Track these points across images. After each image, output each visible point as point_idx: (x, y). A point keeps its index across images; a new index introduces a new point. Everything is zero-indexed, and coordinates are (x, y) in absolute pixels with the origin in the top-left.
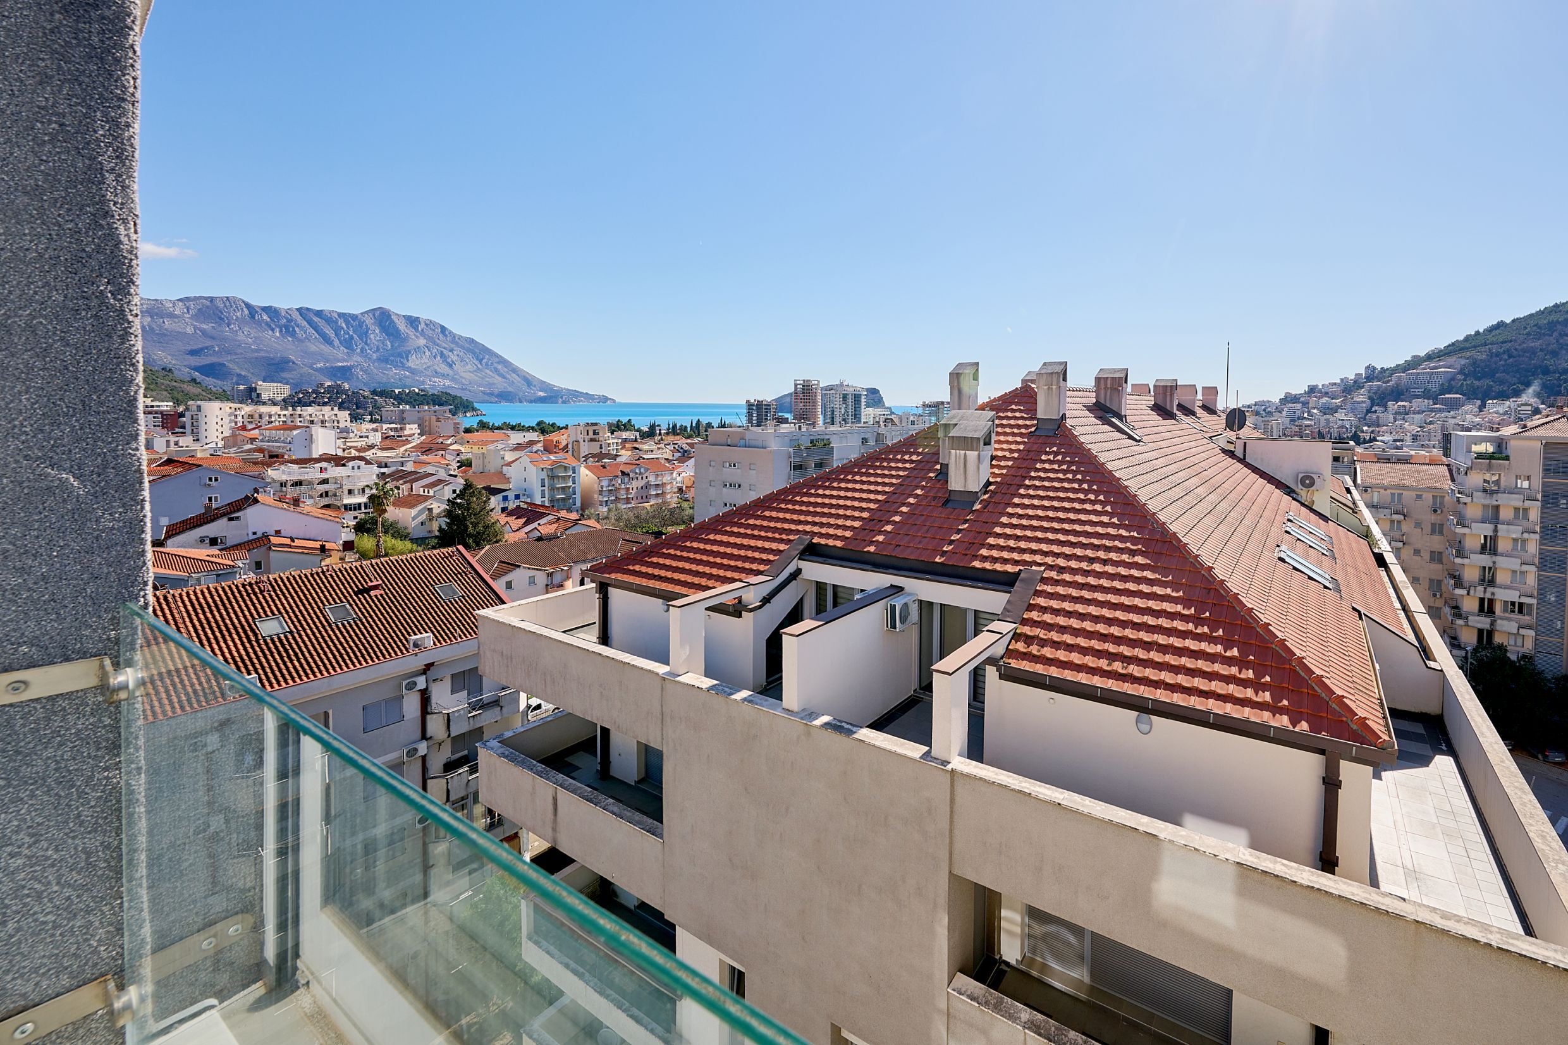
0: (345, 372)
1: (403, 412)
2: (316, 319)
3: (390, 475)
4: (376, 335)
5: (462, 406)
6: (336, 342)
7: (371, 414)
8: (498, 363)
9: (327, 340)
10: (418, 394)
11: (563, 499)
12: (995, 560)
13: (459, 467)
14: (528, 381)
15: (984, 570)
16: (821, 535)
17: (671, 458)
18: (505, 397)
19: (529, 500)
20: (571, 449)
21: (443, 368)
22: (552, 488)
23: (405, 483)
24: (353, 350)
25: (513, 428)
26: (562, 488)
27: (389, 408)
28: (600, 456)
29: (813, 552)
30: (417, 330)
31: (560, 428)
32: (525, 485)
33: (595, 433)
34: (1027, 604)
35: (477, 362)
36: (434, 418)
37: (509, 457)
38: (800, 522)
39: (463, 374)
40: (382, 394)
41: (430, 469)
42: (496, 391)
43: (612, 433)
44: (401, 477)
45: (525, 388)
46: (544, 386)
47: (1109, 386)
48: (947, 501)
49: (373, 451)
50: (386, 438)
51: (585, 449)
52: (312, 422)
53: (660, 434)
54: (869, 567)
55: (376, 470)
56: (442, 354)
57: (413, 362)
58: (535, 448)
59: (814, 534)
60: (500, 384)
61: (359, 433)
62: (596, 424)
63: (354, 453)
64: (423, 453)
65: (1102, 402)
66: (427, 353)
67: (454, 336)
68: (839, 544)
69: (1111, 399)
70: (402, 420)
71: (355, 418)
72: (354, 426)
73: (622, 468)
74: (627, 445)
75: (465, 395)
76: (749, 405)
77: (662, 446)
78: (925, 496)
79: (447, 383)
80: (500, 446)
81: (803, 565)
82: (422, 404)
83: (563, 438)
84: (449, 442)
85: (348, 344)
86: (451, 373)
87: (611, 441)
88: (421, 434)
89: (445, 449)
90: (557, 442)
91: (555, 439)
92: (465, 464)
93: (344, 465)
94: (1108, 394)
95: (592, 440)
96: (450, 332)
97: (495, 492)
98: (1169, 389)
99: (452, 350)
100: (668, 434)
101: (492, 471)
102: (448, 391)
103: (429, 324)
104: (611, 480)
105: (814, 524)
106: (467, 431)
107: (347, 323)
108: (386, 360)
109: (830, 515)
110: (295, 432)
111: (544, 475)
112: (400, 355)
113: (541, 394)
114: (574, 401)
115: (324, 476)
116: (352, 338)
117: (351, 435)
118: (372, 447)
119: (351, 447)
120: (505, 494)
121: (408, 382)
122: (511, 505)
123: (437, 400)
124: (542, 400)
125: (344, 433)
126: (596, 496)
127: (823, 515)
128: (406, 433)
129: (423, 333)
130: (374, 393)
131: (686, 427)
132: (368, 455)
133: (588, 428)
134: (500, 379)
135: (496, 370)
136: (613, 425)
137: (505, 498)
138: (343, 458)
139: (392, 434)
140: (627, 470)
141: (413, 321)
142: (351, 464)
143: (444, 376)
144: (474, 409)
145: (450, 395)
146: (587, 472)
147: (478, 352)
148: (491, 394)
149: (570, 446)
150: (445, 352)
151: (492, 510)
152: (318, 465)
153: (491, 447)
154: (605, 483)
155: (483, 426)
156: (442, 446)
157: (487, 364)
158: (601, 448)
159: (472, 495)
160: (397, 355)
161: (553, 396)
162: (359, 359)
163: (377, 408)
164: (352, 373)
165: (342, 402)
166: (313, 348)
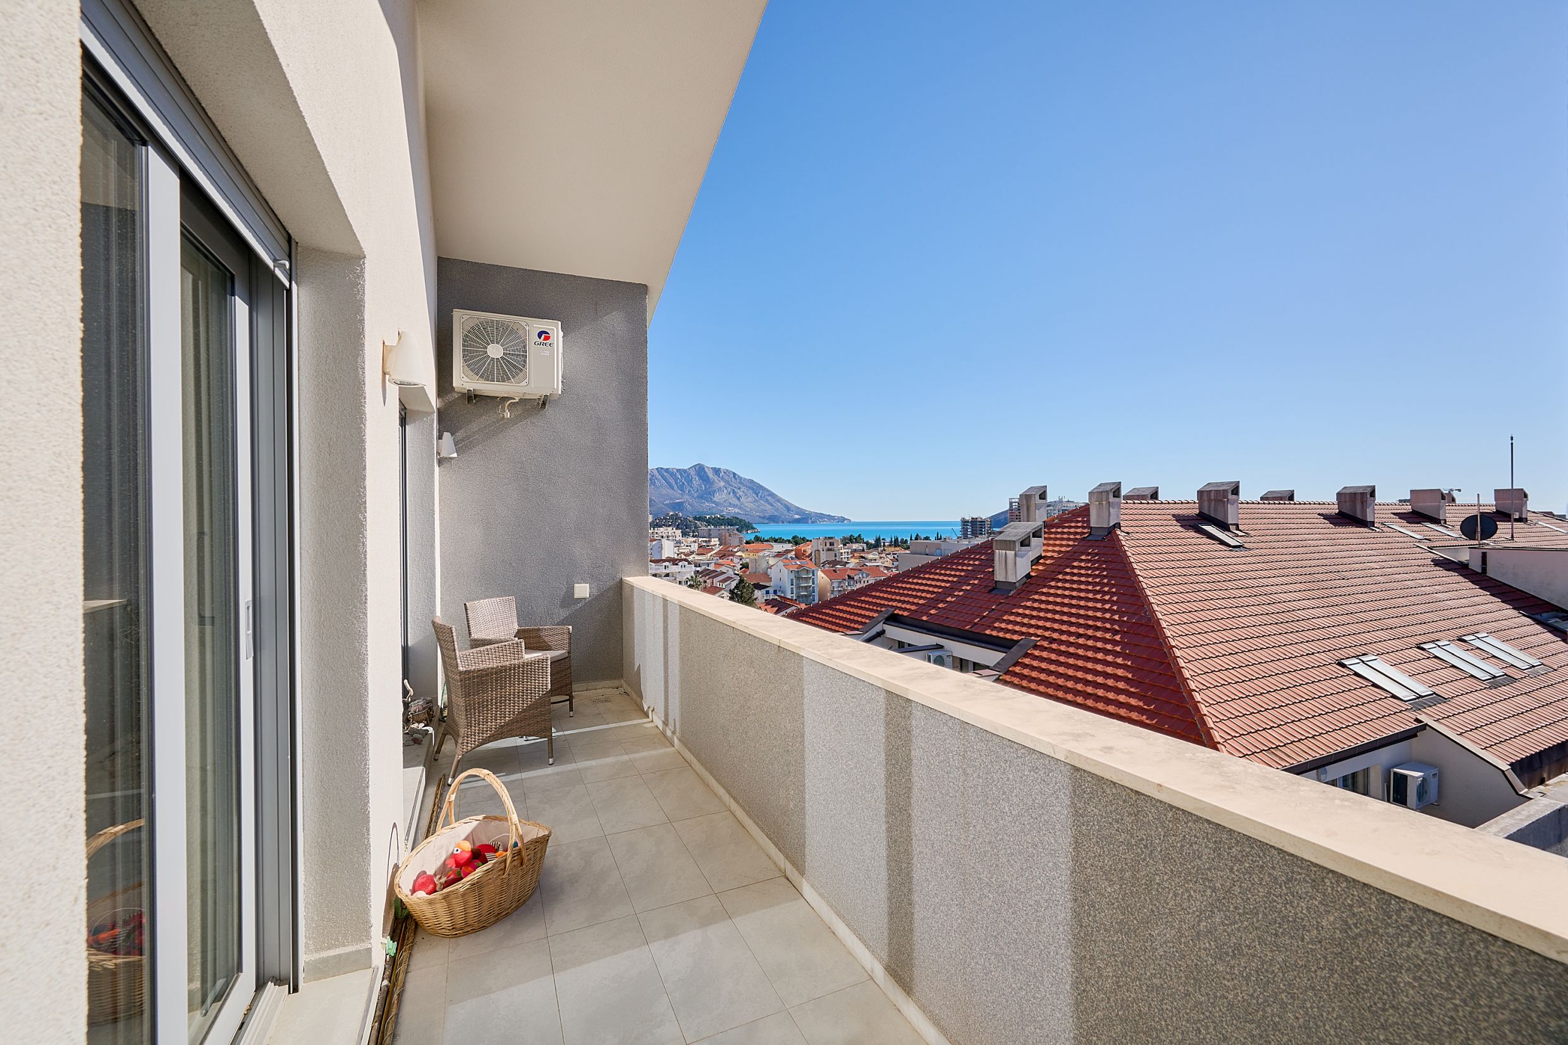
0: (679, 506)
1: (710, 530)
2: (666, 474)
3: (702, 572)
4: (696, 481)
5: (744, 526)
6: (676, 488)
7: (693, 532)
8: (768, 495)
9: (672, 487)
10: (719, 519)
11: (805, 596)
12: (1007, 631)
13: (741, 569)
14: (788, 507)
15: (998, 637)
16: (901, 609)
17: (891, 566)
18: (773, 519)
19: (783, 595)
20: (814, 557)
21: (734, 501)
22: (798, 587)
23: (709, 578)
24: (684, 492)
25: (776, 541)
26: (805, 587)
27: (702, 528)
28: (834, 563)
29: (894, 619)
30: (719, 477)
31: (808, 541)
32: (780, 584)
33: (831, 544)
34: (1015, 661)
35: (755, 496)
36: (727, 534)
37: (772, 561)
38: (892, 600)
39: (746, 504)
40: (699, 519)
41: (723, 569)
42: (767, 515)
43: (845, 545)
44: (708, 574)
45: (786, 512)
46: (799, 511)
47: (1213, 498)
48: (994, 589)
49: (693, 556)
50: (700, 547)
51: (824, 557)
52: (662, 537)
53: (884, 545)
54: (924, 631)
55: (694, 569)
56: (734, 491)
57: (717, 497)
58: (789, 555)
59: (897, 607)
60: (769, 510)
61: (686, 544)
62: (832, 538)
63: (683, 557)
64: (720, 558)
65: (1206, 512)
66: (725, 491)
67: (741, 478)
68: (906, 614)
69: (1215, 510)
70: (710, 536)
71: (684, 534)
72: (683, 539)
73: (849, 572)
74: (856, 555)
75: (747, 519)
76: (964, 522)
77: (883, 555)
78: (979, 585)
79: (737, 510)
80: (767, 553)
81: (886, 627)
82: (722, 525)
83: (809, 549)
84: (736, 550)
85: (682, 488)
86: (739, 503)
87: (844, 551)
88: (720, 545)
89: (733, 555)
90: (805, 551)
91: (803, 549)
92: (745, 566)
93: (677, 564)
94: (1213, 505)
95: (829, 550)
96: (739, 476)
97: (759, 587)
98: (1359, 497)
99: (739, 489)
100: (890, 546)
101: (761, 572)
102: (737, 516)
103: (727, 472)
104: (840, 582)
105: (900, 601)
106: (747, 543)
107: (681, 475)
108: (701, 497)
109: (911, 596)
110: (654, 543)
111: (792, 576)
112: (710, 494)
113: (797, 516)
114: (820, 522)
115: (667, 571)
116: (683, 484)
117: (682, 545)
118: (692, 553)
119: (682, 553)
120: (767, 589)
121: (714, 511)
122: (771, 596)
123: (730, 522)
124: (797, 521)
125: (678, 544)
126: (829, 594)
127: (907, 595)
128: (712, 544)
129: (722, 478)
130: (695, 518)
131: (906, 540)
132: (690, 558)
133: (826, 541)
134: (770, 507)
135: (767, 500)
136: (847, 539)
137: (767, 592)
138: (677, 559)
139: (704, 544)
140: (852, 575)
141: (717, 471)
142: (680, 564)
143: (735, 506)
144: (753, 528)
145: (738, 518)
146: (823, 575)
147: (755, 488)
148: (764, 518)
149: (813, 554)
150: (735, 490)
151: (755, 599)
152: (664, 564)
153: (761, 554)
154: (835, 585)
155: (757, 539)
156: (732, 553)
157: (761, 497)
158: (836, 556)
159: (744, 587)
160: (708, 493)
161: (805, 518)
162: (688, 497)
163: (696, 527)
164: (683, 507)
165: (678, 525)
166: (664, 492)
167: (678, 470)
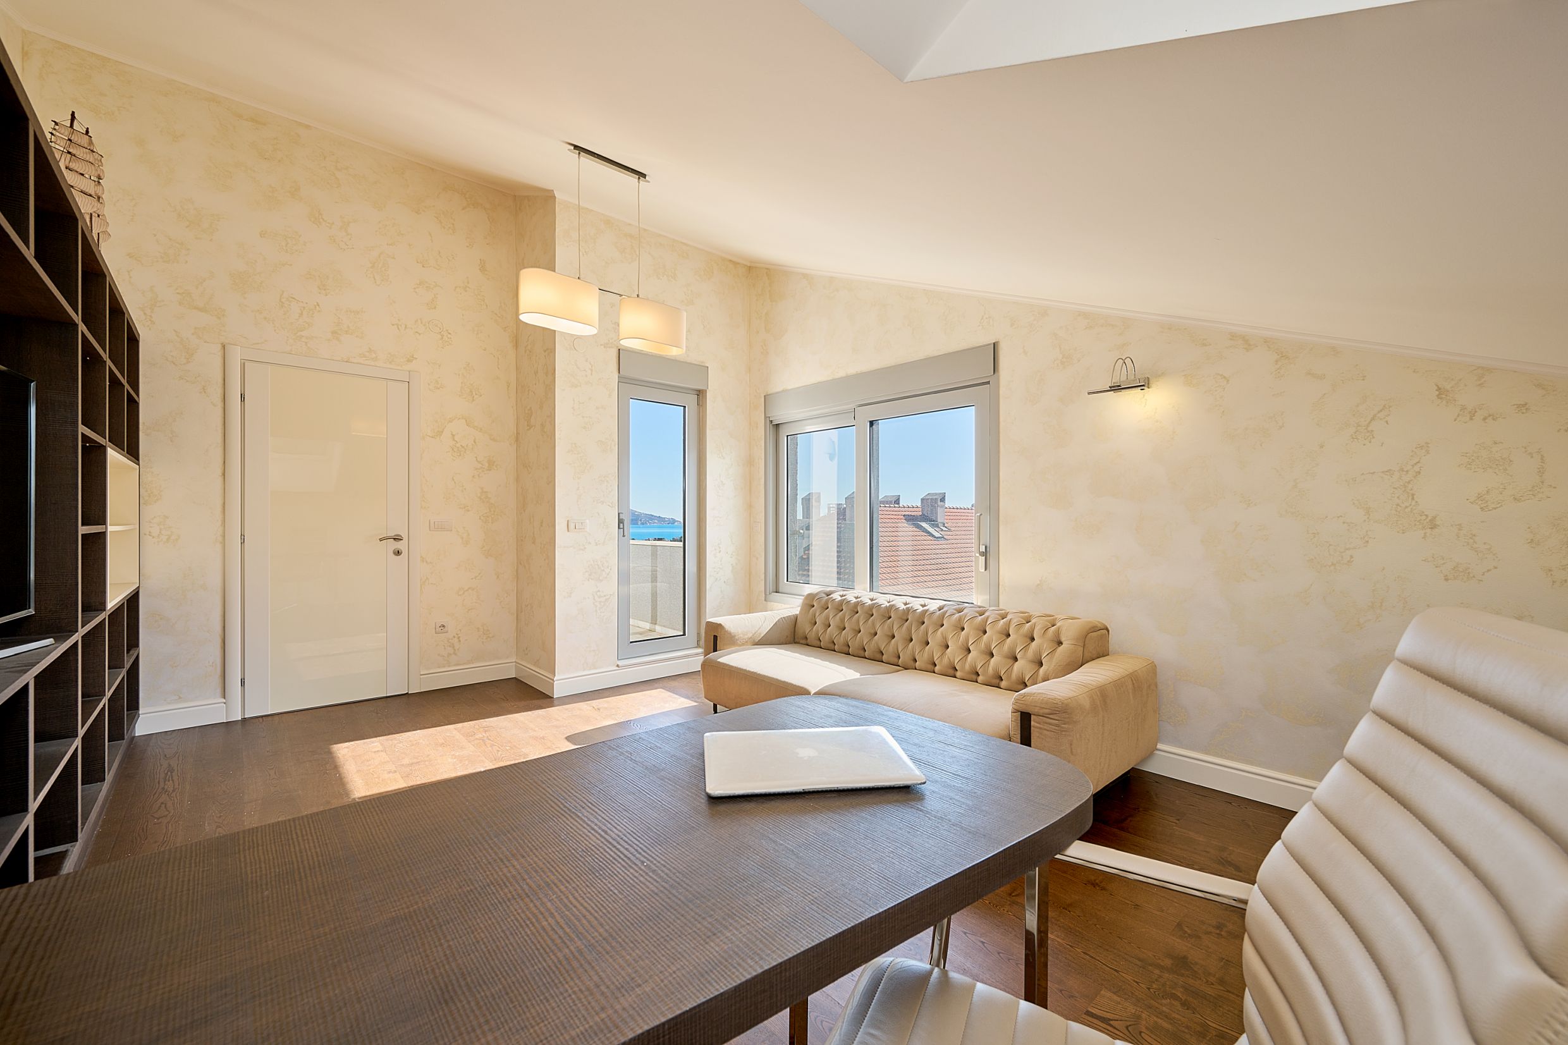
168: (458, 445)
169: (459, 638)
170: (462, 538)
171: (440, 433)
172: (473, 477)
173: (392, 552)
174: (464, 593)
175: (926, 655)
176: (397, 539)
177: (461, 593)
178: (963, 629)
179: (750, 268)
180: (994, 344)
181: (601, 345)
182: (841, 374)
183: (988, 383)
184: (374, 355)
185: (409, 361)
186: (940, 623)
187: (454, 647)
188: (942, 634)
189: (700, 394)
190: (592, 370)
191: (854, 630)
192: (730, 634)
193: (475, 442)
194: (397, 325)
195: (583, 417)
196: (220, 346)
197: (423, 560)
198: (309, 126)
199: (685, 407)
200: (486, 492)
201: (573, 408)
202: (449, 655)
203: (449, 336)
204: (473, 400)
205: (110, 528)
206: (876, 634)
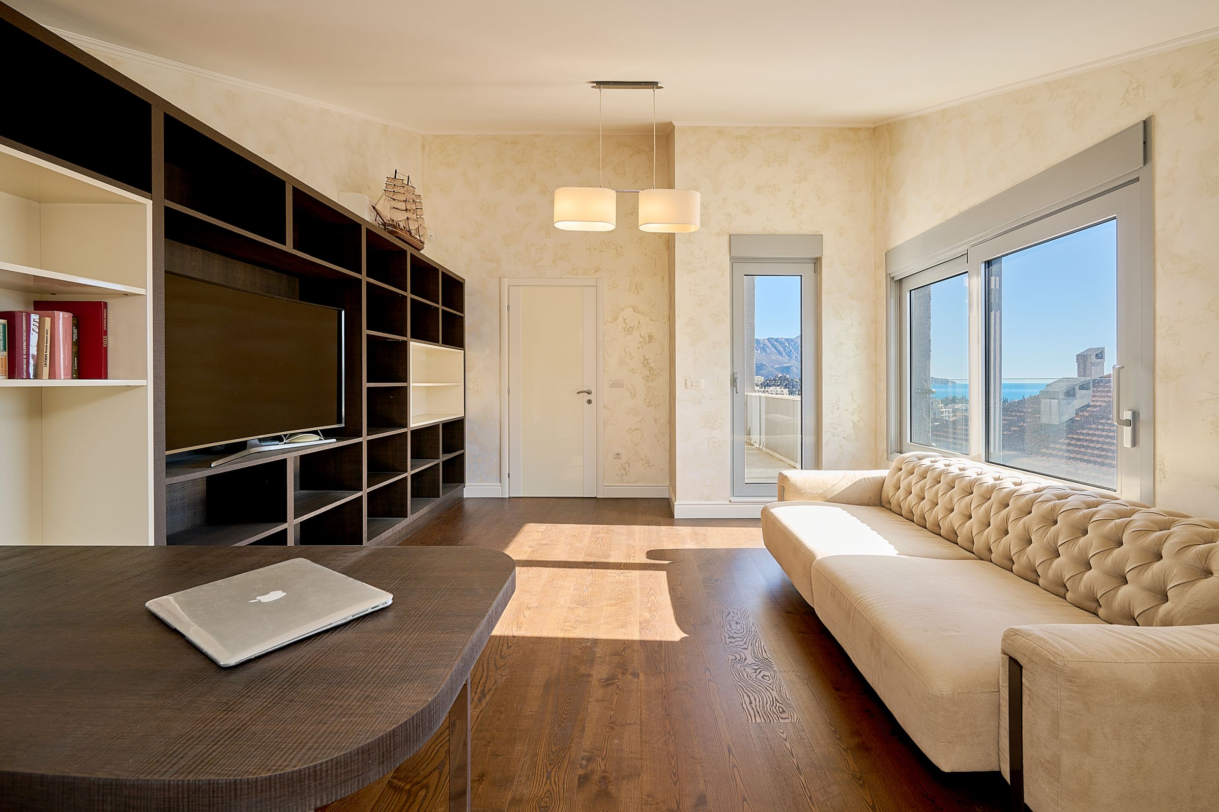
2: (775, 343)
6: (784, 354)
9: (780, 353)
24: (792, 357)
107: (789, 343)
116: (791, 351)
164: (791, 370)
165: (786, 385)
166: (774, 358)
167: (786, 340)
168: (628, 326)
169: (629, 464)
170: (631, 393)
171: (616, 319)
172: (638, 348)
173: (587, 403)
174: (632, 432)
175: (1001, 547)
176: (589, 393)
177: (630, 432)
178: (1056, 522)
179: (874, 130)
180: (1144, 122)
181: (715, 234)
182: (954, 213)
183: (1137, 179)
184: (576, 272)
185: (596, 271)
186: (1028, 510)
187: (625, 470)
188: (1024, 524)
189: (817, 262)
190: (706, 257)
191: (933, 502)
192: (796, 486)
193: (639, 323)
194: (589, 248)
195: (698, 296)
196: (498, 279)
197: (605, 407)
198: (540, 135)
199: (801, 276)
200: (647, 359)
201: (690, 290)
202: (622, 475)
203: (622, 249)
204: (638, 293)
205: (412, 385)
206: (953, 510)
